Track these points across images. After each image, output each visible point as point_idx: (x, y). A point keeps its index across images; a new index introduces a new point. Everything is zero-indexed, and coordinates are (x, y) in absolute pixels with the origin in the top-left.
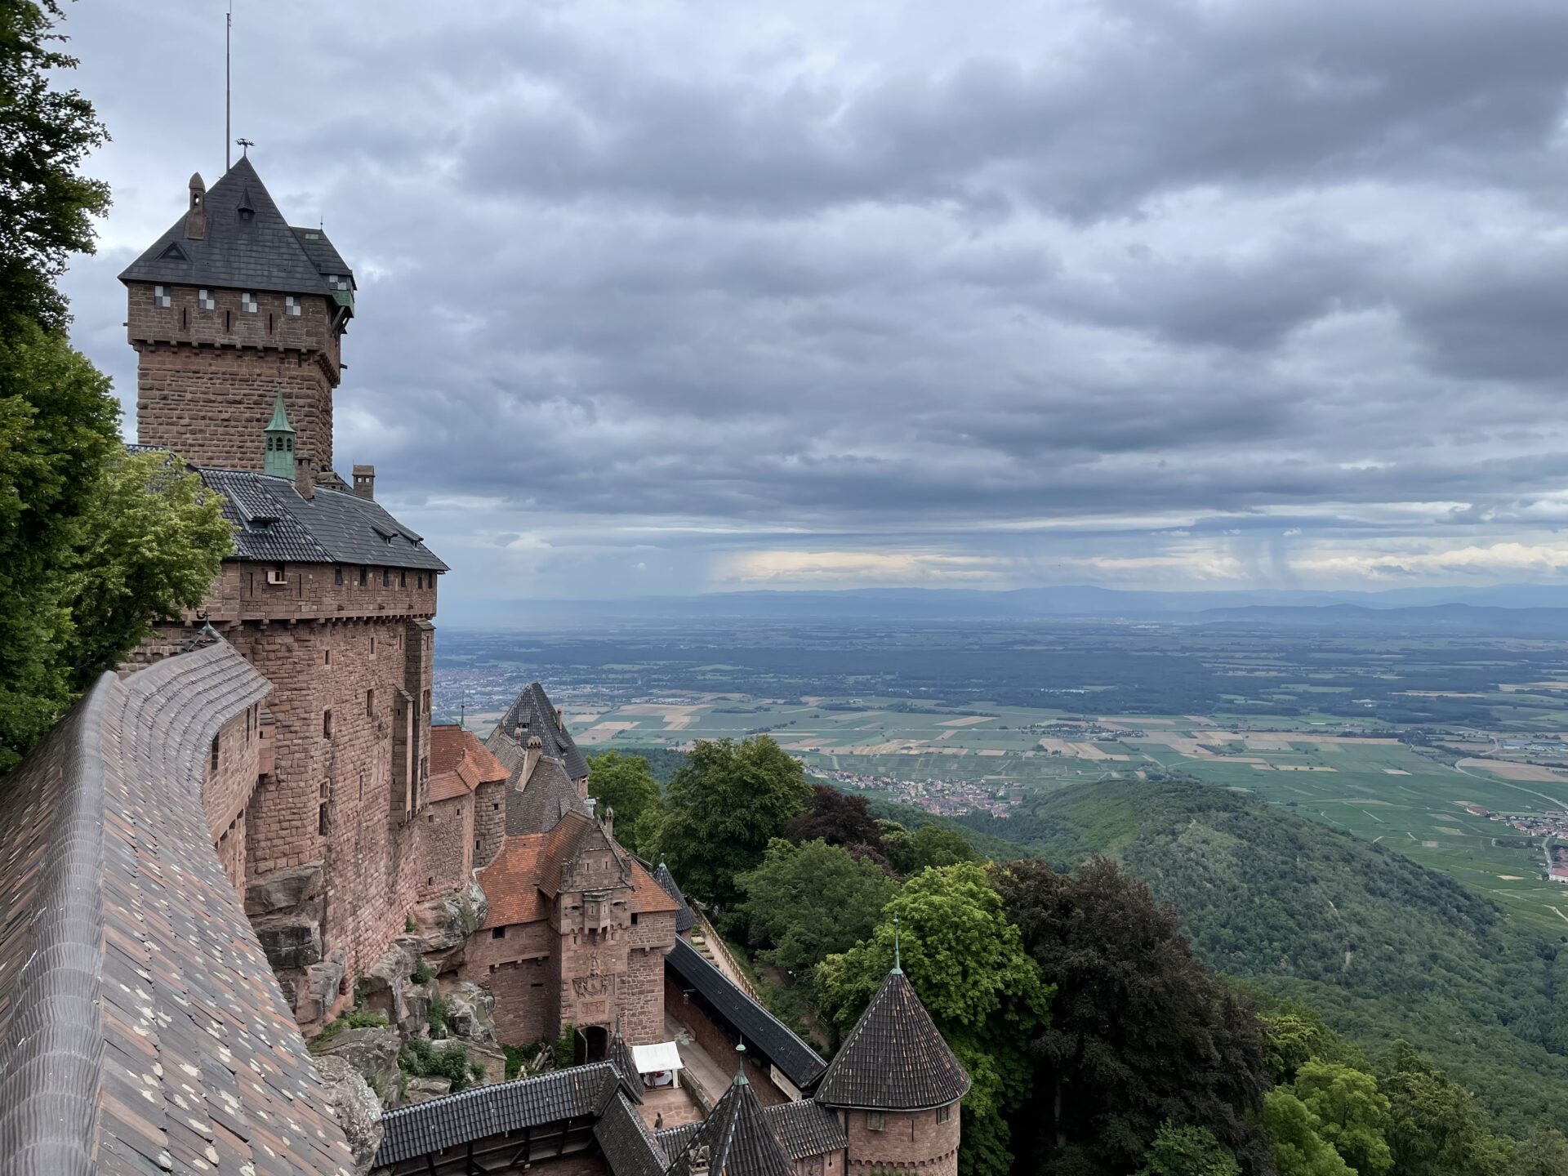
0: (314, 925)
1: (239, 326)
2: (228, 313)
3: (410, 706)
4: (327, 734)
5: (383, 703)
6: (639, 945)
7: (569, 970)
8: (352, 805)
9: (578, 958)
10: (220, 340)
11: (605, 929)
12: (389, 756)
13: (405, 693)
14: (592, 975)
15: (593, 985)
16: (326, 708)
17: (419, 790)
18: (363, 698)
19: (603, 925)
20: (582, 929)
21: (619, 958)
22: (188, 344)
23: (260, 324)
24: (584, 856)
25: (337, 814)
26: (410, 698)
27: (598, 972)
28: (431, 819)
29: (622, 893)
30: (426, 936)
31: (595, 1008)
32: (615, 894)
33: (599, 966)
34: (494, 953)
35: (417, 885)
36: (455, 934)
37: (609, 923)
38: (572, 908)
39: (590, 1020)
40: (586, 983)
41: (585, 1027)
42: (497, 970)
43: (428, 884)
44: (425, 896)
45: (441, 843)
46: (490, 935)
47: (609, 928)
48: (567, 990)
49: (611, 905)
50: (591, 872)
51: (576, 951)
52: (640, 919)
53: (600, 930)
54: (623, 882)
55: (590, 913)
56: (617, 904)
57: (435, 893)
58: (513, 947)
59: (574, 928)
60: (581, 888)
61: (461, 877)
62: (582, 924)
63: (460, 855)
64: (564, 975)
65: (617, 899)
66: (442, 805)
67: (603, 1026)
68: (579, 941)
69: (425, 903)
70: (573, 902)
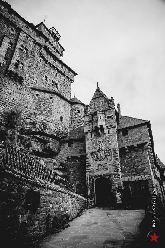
7: (89, 148)
9: (93, 143)
27: (103, 149)
28: (37, 95)
29: (110, 112)
30: (25, 127)
31: (102, 167)
32: (107, 113)
33: (103, 146)
34: (68, 152)
35: (27, 112)
36: (36, 127)
37: (104, 124)
38: (88, 122)
39: (100, 173)
40: (97, 154)
41: (98, 178)
42: (70, 160)
43: (33, 114)
44: (31, 117)
45: (42, 104)
46: (67, 144)
47: (105, 127)
48: (88, 158)
49: (105, 117)
50: (96, 106)
51: (92, 140)
52: (129, 132)
53: (99, 126)
54: (110, 107)
55: (95, 120)
56: (109, 117)
57: (36, 118)
58: (76, 150)
59: (90, 129)
60: (92, 113)
61: (51, 118)
62: (93, 127)
63: (51, 111)
64: (87, 151)
65: (108, 115)
66: (43, 93)
67: (107, 177)
68: (93, 136)
69: (30, 119)
70: (89, 119)
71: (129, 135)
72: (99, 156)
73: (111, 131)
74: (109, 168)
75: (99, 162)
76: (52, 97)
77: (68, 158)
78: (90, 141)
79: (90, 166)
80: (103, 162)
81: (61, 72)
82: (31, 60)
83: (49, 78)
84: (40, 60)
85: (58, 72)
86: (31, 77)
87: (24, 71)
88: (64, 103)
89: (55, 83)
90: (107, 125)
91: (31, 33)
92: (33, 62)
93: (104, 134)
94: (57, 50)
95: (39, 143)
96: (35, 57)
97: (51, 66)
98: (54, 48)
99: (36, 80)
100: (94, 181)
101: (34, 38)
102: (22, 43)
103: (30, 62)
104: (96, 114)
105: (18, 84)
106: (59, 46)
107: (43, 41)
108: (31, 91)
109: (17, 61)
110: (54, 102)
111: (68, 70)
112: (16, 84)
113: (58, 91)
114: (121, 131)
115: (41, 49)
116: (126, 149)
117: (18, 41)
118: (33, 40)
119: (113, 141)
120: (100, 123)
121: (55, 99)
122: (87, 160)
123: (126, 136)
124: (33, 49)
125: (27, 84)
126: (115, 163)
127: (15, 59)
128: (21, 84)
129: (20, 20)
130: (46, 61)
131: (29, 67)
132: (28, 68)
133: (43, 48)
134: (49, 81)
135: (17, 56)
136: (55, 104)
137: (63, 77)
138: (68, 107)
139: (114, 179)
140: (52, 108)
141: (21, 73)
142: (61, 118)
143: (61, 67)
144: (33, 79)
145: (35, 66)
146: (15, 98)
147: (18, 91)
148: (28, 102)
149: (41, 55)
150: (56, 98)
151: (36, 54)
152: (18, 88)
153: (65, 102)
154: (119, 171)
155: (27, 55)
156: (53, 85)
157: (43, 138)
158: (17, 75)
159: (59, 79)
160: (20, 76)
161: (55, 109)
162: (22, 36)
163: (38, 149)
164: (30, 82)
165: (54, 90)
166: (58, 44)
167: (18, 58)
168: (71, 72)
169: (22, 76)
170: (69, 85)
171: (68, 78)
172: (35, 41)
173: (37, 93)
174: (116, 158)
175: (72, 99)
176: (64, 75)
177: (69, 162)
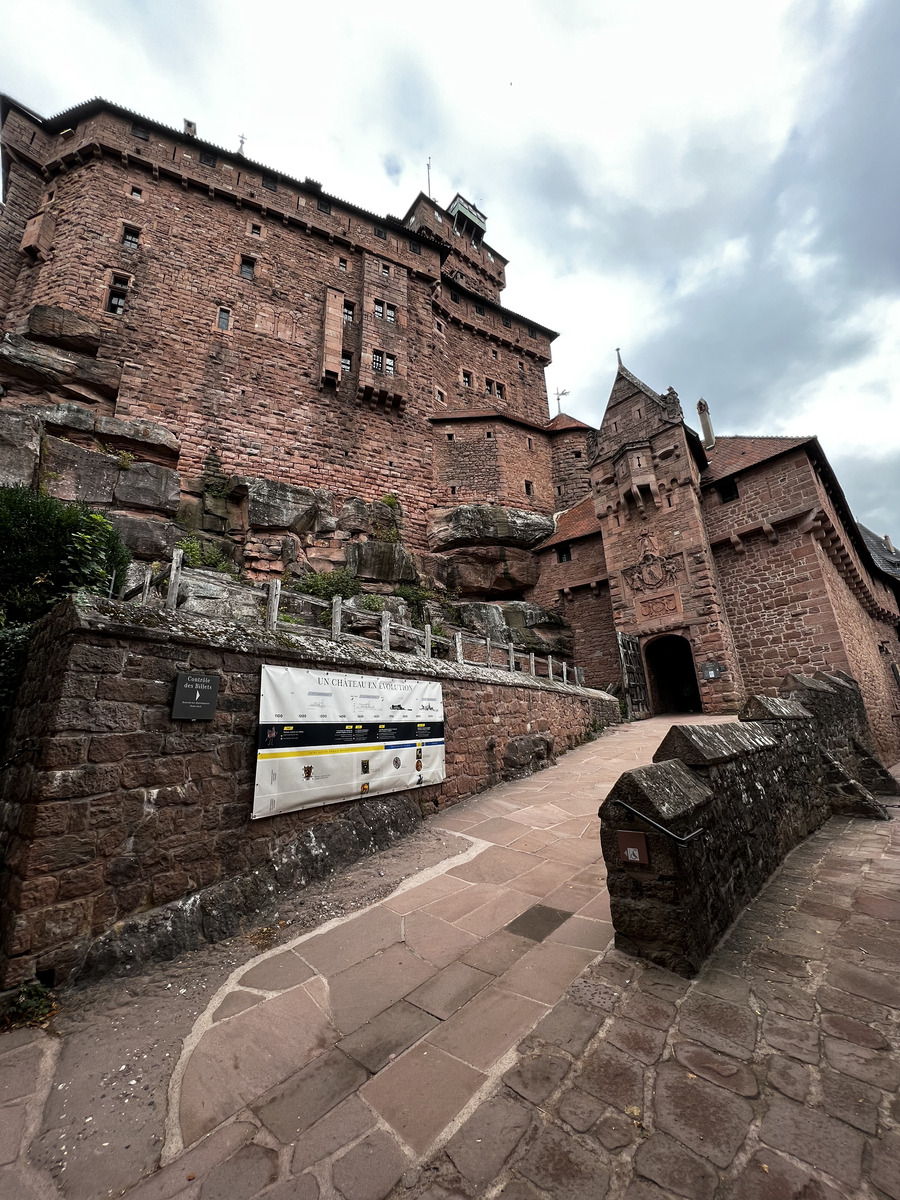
6: (749, 526)
7: (615, 559)
9: (625, 543)
11: (644, 489)
14: (646, 558)
15: (651, 574)
20: (619, 503)
21: (684, 528)
24: (609, 416)
27: (656, 554)
28: (450, 437)
29: (668, 437)
30: (435, 530)
31: (661, 606)
32: (658, 443)
33: (655, 546)
34: (561, 576)
35: (432, 489)
36: (462, 526)
37: (651, 479)
38: (604, 482)
39: (656, 624)
40: (640, 573)
41: (651, 637)
42: (570, 597)
43: (450, 492)
44: (446, 502)
45: (466, 459)
46: (554, 558)
47: (654, 487)
48: (615, 587)
49: (654, 458)
50: (620, 431)
51: (620, 534)
52: (742, 487)
53: (635, 489)
54: (666, 422)
55: (621, 475)
56: (666, 456)
57: (460, 501)
58: (582, 568)
59: (611, 504)
60: (611, 454)
61: (499, 493)
62: (618, 496)
63: (496, 473)
64: (609, 568)
65: (662, 448)
66: (464, 426)
67: (679, 633)
68: (622, 520)
69: (444, 507)
70: (605, 474)
71: (743, 498)
72: (646, 576)
73: (675, 499)
74: (681, 608)
75: (648, 594)
76: (491, 430)
77: (561, 591)
78: (614, 539)
79: (624, 607)
80: (660, 592)
81: (506, 345)
82: (413, 335)
83: (475, 374)
84: (439, 325)
85: (498, 346)
86: (423, 389)
87: (400, 377)
88: (530, 439)
89: (495, 385)
90: (660, 482)
91: (395, 250)
92: (419, 341)
93: (658, 508)
94: (483, 272)
95: (480, 567)
96: (421, 323)
97: (473, 335)
98: (475, 266)
99: (440, 393)
100: (642, 646)
101: (405, 262)
102: (377, 294)
103: (411, 343)
104: (622, 453)
105: (393, 419)
106: (489, 255)
107: (434, 262)
108: (430, 429)
109: (376, 352)
110: (500, 445)
111: (526, 331)
112: (388, 421)
113: (509, 405)
114: (713, 490)
115: (433, 289)
116: (737, 543)
117: (366, 289)
118: (404, 272)
119: (686, 527)
120: (637, 481)
121: (500, 435)
122: (613, 592)
123: (732, 505)
124: (409, 300)
125: (416, 411)
126: (699, 592)
127: (370, 350)
128: (401, 417)
129: (354, 222)
130: (455, 322)
131: (411, 361)
132: (410, 364)
133: (438, 284)
134: (476, 385)
135: (371, 340)
136: (503, 450)
137: (517, 359)
138: (544, 449)
139: (701, 637)
140: (498, 464)
141: (394, 384)
142: (528, 485)
143: (502, 328)
144: (431, 393)
145: (427, 351)
146: (396, 461)
147: (399, 438)
148: (429, 461)
149: (436, 307)
150: (503, 435)
151: (422, 313)
152: (396, 431)
153: (531, 437)
154: (714, 612)
155: (398, 327)
156: (490, 391)
157: (488, 552)
158: (383, 394)
159: (504, 367)
160: (392, 395)
161: (504, 464)
162: (373, 270)
163: (478, 582)
164: (424, 403)
165: (495, 409)
166: (485, 251)
167: (376, 345)
168: (538, 336)
169: (398, 393)
170: (540, 379)
171: (531, 355)
172: (410, 270)
173: (449, 429)
174: (701, 574)
175: (553, 420)
176: (518, 350)
177: (566, 604)
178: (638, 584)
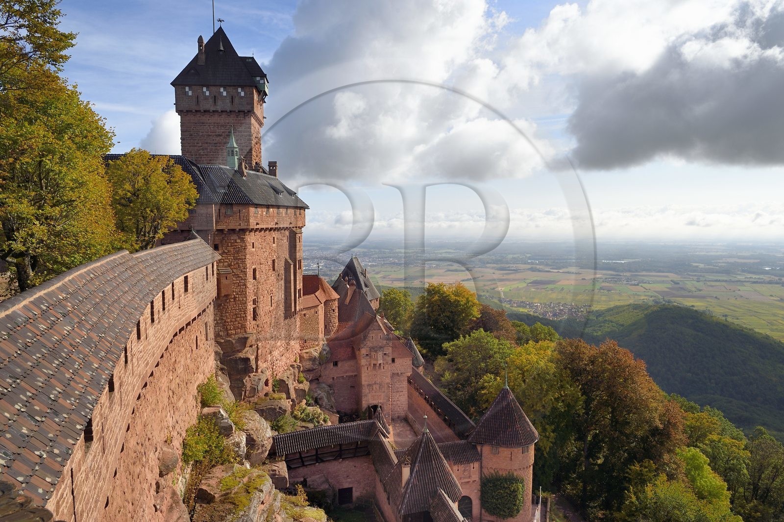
0: (252, 358)
1: (219, 103)
2: (215, 97)
3: (292, 266)
4: (255, 278)
5: (280, 266)
6: (396, 372)
7: (366, 381)
8: (267, 308)
9: (369, 376)
10: (212, 109)
11: (380, 364)
12: (283, 288)
13: (290, 261)
14: (375, 383)
15: (376, 387)
16: (253, 267)
17: (298, 303)
18: (270, 263)
19: (379, 362)
20: (370, 364)
21: (387, 377)
22: (200, 111)
23: (228, 101)
24: (370, 333)
25: (261, 312)
26: (292, 263)
28: (305, 315)
29: (387, 349)
30: (304, 364)
31: (377, 397)
32: (384, 349)
33: (378, 380)
38: (366, 355)
39: (375, 402)
41: (372, 405)
42: (335, 380)
44: (303, 347)
46: (332, 365)
49: (383, 354)
56: (386, 355)
57: (307, 346)
58: (342, 370)
59: (367, 363)
60: (369, 346)
62: (370, 362)
63: (318, 331)
65: (386, 352)
70: (367, 352)
71: (396, 363)
72: (374, 388)
73: (385, 368)
74: (382, 399)
76: (317, 310)
78: (366, 374)
79: (366, 396)
90: (383, 362)
93: (381, 369)
104: (375, 351)
110: (319, 317)
121: (319, 312)
126: (387, 395)
140: (319, 326)
173: (304, 311)
178: (371, 390)
